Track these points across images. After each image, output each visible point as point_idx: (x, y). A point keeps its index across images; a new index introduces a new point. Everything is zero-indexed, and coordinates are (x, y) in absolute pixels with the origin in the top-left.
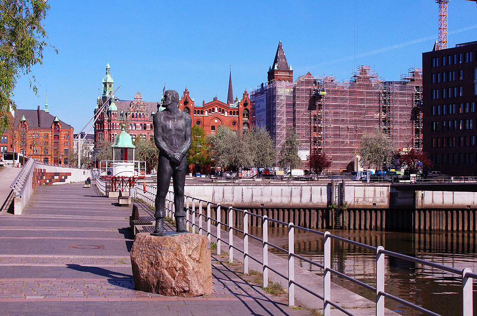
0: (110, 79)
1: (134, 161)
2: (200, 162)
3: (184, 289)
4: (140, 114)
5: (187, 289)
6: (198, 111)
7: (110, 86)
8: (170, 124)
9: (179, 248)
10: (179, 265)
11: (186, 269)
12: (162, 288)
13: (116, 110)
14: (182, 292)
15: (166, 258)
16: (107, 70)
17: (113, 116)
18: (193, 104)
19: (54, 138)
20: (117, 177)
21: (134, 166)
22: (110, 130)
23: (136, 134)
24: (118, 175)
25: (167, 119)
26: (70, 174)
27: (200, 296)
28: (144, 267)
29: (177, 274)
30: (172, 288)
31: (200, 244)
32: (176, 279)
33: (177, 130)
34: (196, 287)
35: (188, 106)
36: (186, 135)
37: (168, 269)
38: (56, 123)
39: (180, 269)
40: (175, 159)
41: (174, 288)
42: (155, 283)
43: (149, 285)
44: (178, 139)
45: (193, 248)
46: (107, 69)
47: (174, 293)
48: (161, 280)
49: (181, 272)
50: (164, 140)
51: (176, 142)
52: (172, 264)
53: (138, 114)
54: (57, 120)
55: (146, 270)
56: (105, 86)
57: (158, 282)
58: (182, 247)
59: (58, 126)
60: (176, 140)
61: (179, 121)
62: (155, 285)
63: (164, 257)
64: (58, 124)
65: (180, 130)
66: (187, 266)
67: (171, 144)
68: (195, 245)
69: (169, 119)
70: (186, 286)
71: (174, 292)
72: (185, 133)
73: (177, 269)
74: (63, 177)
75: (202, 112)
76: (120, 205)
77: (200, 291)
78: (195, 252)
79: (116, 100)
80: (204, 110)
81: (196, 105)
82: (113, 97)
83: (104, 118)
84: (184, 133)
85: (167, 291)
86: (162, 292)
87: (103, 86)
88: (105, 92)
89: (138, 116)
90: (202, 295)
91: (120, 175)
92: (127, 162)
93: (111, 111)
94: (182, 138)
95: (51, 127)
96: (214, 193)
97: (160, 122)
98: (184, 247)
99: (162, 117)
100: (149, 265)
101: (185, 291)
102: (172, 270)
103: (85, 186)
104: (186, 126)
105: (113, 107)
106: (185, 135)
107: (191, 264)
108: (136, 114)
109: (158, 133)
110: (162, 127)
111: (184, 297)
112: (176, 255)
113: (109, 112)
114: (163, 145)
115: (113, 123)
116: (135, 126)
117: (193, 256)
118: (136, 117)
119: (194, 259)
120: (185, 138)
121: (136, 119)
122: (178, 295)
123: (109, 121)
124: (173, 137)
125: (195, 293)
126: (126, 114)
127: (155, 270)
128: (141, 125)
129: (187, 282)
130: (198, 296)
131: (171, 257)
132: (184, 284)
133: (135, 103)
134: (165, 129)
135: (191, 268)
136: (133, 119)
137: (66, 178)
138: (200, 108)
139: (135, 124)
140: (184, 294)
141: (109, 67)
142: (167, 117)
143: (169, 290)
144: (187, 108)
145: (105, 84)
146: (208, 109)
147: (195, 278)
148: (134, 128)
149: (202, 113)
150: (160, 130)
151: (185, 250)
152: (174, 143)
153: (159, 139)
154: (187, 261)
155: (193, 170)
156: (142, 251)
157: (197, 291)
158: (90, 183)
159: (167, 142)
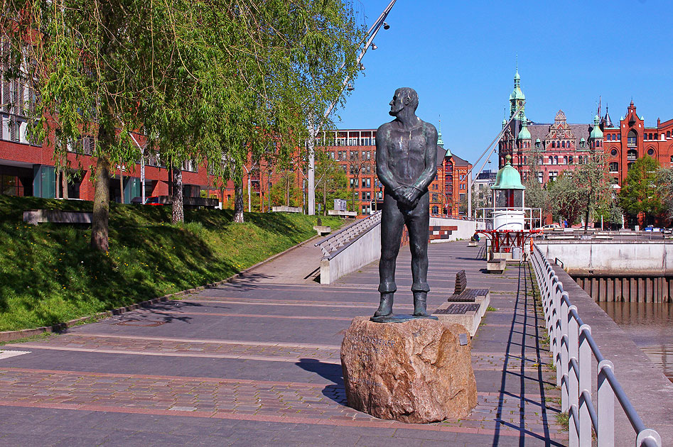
0: (520, 95)
1: (523, 208)
2: (653, 208)
3: (405, 410)
4: (563, 142)
5: (410, 410)
6: (651, 134)
7: (521, 104)
8: (401, 143)
9: (402, 343)
10: (400, 371)
11: (409, 376)
12: (375, 406)
13: (529, 137)
14: (403, 414)
15: (381, 357)
16: (515, 82)
17: (524, 146)
18: (642, 124)
19: (446, 179)
20: (498, 231)
21: (523, 216)
22: (521, 166)
23: (558, 170)
24: (500, 229)
25: (396, 134)
26: (456, 228)
27: (433, 422)
28: (354, 370)
29: (396, 385)
30: (387, 406)
31: (438, 337)
32: (394, 392)
33: (412, 151)
34: (426, 408)
35: (634, 127)
36: (427, 159)
37: (383, 376)
38: (448, 158)
39: (401, 377)
40: (404, 198)
41: (391, 408)
42: (367, 397)
43: (359, 400)
44: (412, 166)
45: (426, 343)
46: (515, 80)
47: (390, 416)
48: (374, 393)
49: (403, 382)
50: (390, 169)
51: (408, 171)
52: (390, 367)
53: (561, 142)
54: (449, 154)
55: (356, 375)
56: (514, 105)
57: (370, 395)
58: (407, 342)
59: (451, 162)
60: (408, 168)
61: (415, 138)
62: (367, 400)
63: (379, 355)
64: (451, 160)
65: (417, 152)
66: (412, 372)
67: (401, 175)
68: (430, 339)
69: (399, 134)
70: (409, 405)
71: (391, 413)
72: (425, 156)
73: (397, 377)
74: (446, 233)
75: (656, 136)
76: (489, 272)
77: (434, 415)
78: (429, 350)
79: (529, 123)
80: (660, 133)
81: (646, 126)
82: (525, 119)
83: (512, 149)
84: (423, 156)
85: (381, 410)
86: (375, 412)
87: (511, 104)
88: (513, 113)
89: (561, 145)
90: (437, 421)
91: (503, 229)
92: (513, 210)
93: (521, 140)
94: (421, 164)
95: (442, 165)
96: (665, 254)
97: (385, 139)
98: (411, 341)
99: (389, 132)
100: (361, 368)
101: (407, 414)
102: (388, 376)
103: (470, 244)
104: (427, 144)
105: (525, 134)
106: (425, 159)
107: (419, 370)
108: (558, 142)
109: (381, 157)
110: (388, 147)
111: (407, 422)
112: (396, 352)
113: (519, 141)
114: (389, 176)
115: (525, 157)
116: (557, 159)
117: (426, 357)
118: (558, 147)
119: (427, 362)
120: (426, 164)
121: (558, 149)
122: (397, 419)
123: (519, 153)
124: (405, 164)
125: (425, 417)
126: (544, 143)
127: (367, 376)
128: (565, 157)
129: (411, 398)
130: (430, 422)
131: (388, 357)
132: (405, 402)
133: (556, 127)
134: (393, 151)
135: (419, 376)
136: (554, 149)
137: (450, 233)
138: (653, 130)
139: (556, 157)
140: (407, 418)
141: (518, 77)
142: (397, 131)
143: (384, 410)
144: (633, 130)
145: (513, 101)
146: (665, 132)
147: (426, 393)
148: (555, 163)
149: (656, 138)
150: (384, 152)
151: (412, 346)
152: (406, 172)
153: (383, 167)
154: (413, 365)
155: (643, 220)
156: (353, 345)
157: (427, 414)
158: (478, 240)
159: (395, 170)
